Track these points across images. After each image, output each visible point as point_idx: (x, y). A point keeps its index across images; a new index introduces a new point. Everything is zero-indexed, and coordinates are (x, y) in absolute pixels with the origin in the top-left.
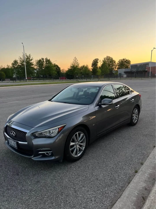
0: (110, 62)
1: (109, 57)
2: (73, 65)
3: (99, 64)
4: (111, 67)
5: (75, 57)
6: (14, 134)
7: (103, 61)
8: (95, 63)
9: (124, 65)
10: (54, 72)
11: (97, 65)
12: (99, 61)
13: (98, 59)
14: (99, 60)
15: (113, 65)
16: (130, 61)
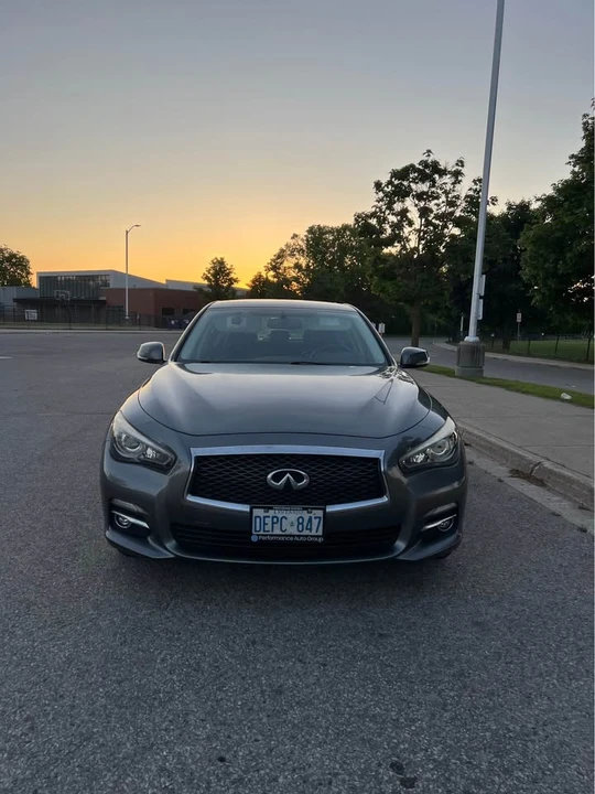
6: (299, 478)
9: (5, 275)
16: (27, 262)
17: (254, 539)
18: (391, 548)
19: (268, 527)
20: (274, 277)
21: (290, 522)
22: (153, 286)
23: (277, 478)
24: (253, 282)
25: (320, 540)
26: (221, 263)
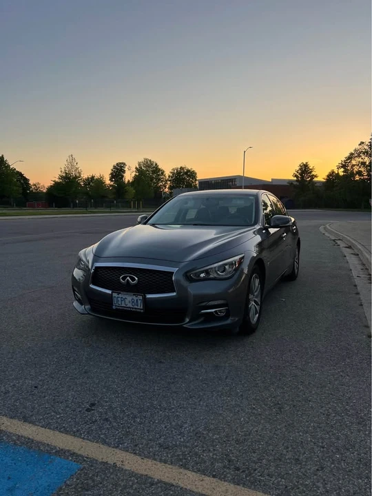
0: (154, 172)
1: (150, 161)
2: (66, 173)
3: (129, 176)
4: (154, 183)
5: (72, 156)
6: (133, 280)
7: (136, 168)
8: (118, 171)
9: (184, 182)
10: (15, 188)
11: (123, 176)
12: (126, 169)
13: (124, 164)
14: (127, 167)
15: (159, 179)
16: (196, 174)
17: (114, 307)
18: (183, 320)
19: (120, 303)
20: (343, 172)
21: (128, 301)
22: (261, 184)
23: (124, 278)
24: (328, 176)
25: (142, 311)
26: (306, 166)
